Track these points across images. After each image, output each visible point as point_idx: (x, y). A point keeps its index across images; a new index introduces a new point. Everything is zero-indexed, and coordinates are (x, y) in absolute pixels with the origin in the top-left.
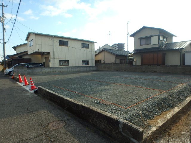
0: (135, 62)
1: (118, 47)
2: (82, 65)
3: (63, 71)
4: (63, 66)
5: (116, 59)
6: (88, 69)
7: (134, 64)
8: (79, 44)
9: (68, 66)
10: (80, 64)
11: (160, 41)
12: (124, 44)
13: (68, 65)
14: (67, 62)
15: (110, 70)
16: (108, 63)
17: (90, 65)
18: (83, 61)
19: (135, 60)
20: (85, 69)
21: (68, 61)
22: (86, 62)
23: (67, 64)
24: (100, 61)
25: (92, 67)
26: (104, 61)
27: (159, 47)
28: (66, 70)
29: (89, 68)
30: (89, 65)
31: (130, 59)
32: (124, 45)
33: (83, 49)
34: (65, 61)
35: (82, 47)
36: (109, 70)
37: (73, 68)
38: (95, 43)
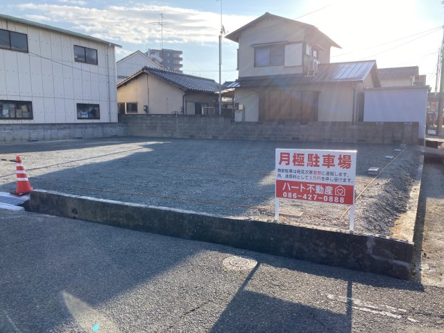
0: (241, 114)
1: (161, 60)
2: (78, 118)
3: (14, 139)
4: (11, 122)
5: (185, 101)
6: (99, 132)
7: (238, 117)
8: (67, 49)
9: (32, 122)
10: (71, 116)
11: (305, 59)
12: (181, 53)
13: (31, 118)
14: (24, 108)
15: (169, 135)
16: (162, 115)
17: (104, 117)
18: (81, 107)
19: (241, 107)
20: (90, 131)
21: (29, 104)
22: (90, 109)
23: (26, 115)
24: (133, 106)
25: (110, 124)
26: (147, 107)
27: (305, 73)
28: (24, 134)
29: (100, 128)
30: (99, 118)
31: (226, 104)
32: (181, 56)
33: (79, 65)
34: (18, 104)
35: (76, 60)
36: (165, 135)
37: (51, 129)
38: (116, 48)
